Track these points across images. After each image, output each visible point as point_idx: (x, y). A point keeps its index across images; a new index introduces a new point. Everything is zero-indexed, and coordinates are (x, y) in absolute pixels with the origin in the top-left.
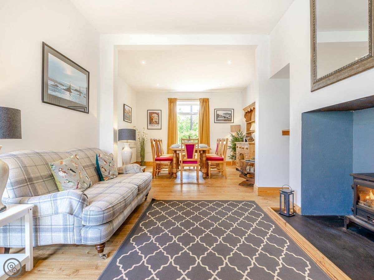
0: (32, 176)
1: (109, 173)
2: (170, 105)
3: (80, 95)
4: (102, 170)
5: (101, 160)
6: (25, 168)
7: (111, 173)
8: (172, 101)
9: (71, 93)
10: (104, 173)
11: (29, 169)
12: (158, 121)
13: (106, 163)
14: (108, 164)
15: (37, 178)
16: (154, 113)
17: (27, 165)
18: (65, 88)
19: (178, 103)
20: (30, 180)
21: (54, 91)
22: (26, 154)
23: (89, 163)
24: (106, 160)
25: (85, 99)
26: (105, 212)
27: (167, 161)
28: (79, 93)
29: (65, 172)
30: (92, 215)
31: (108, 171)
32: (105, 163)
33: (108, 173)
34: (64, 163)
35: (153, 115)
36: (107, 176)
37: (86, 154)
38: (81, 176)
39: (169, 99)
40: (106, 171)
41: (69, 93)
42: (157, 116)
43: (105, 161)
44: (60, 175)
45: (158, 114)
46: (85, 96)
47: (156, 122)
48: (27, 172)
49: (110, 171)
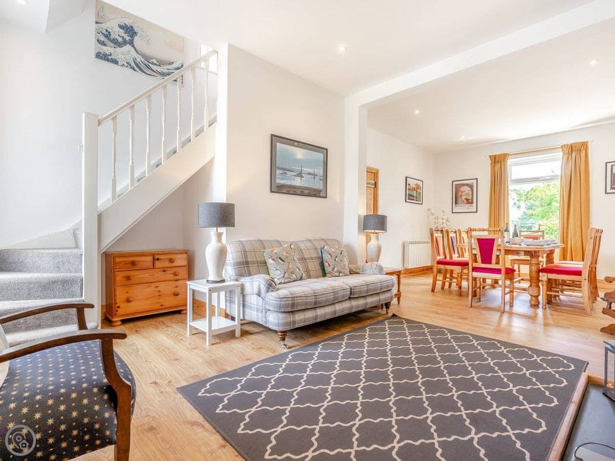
0: (249, 260)
1: (333, 269)
2: (493, 167)
3: (314, 179)
4: (326, 264)
5: (326, 253)
6: (244, 252)
7: (336, 269)
8: (498, 161)
9: (302, 178)
10: (328, 269)
11: (248, 253)
12: (470, 198)
13: (332, 257)
14: (334, 258)
15: (253, 263)
16: (463, 185)
17: (247, 250)
18: (294, 174)
19: (510, 161)
20: (247, 263)
21: (283, 179)
22: (250, 241)
23: (315, 256)
24: (331, 253)
25: (322, 182)
26: (282, 299)
27: (456, 265)
28: (313, 176)
29: (273, 260)
30: (271, 300)
31: (332, 267)
32: (329, 256)
33: (331, 269)
34: (275, 251)
35: (463, 189)
36: (330, 273)
37: (314, 245)
38: (290, 266)
39: (490, 156)
40: (329, 266)
41: (299, 178)
42: (470, 189)
43: (329, 254)
44: (270, 262)
45: (471, 186)
46: (322, 178)
47: (467, 200)
48: (246, 256)
49: (335, 267)
